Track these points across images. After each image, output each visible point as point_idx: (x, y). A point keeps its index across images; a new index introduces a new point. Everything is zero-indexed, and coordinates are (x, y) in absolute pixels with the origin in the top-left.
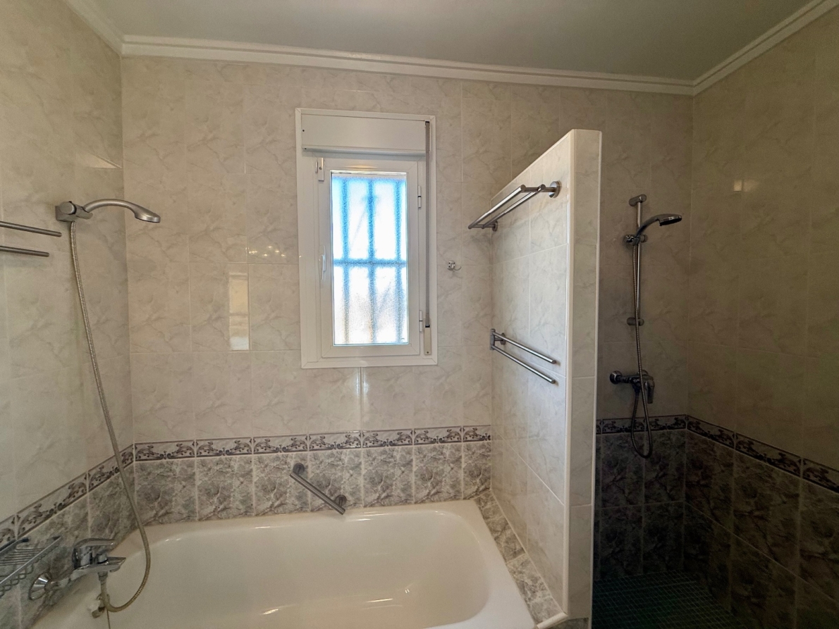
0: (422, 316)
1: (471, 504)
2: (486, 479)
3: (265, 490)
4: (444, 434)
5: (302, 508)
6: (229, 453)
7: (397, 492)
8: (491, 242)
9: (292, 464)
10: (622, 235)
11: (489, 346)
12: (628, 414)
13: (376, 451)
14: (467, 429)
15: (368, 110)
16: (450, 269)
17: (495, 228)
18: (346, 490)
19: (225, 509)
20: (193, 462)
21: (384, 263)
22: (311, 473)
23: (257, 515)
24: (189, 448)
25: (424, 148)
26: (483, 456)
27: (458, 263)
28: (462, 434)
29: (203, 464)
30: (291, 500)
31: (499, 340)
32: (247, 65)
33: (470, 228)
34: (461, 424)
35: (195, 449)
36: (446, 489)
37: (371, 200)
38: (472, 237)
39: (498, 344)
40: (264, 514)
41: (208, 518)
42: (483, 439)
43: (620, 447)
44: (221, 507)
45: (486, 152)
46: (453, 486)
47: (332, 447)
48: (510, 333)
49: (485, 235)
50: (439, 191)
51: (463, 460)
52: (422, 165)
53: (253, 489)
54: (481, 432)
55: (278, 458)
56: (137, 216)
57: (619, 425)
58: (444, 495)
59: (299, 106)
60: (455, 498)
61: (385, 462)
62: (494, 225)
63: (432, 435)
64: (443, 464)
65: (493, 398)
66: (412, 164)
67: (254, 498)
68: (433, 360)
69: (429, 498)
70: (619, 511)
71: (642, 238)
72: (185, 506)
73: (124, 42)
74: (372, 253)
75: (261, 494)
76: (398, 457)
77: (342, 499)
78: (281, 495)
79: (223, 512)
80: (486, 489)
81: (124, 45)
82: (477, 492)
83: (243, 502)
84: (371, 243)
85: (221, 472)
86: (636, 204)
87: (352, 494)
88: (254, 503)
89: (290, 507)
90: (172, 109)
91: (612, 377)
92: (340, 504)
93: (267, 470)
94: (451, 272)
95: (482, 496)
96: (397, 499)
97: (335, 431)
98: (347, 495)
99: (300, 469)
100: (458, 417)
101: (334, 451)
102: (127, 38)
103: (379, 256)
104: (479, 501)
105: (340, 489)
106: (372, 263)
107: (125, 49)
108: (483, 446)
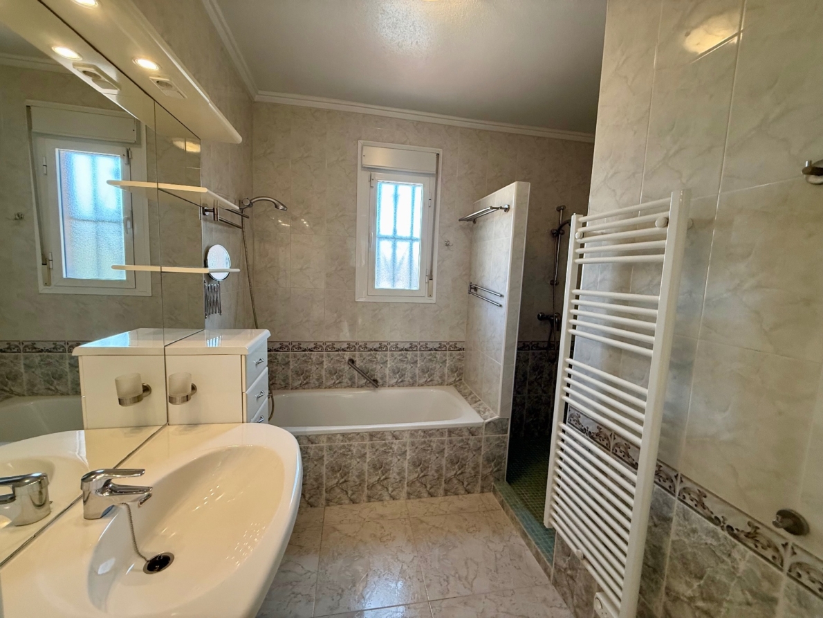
0: (428, 273)
1: (452, 388)
2: (460, 374)
3: (331, 373)
4: (437, 346)
5: (352, 385)
6: (310, 350)
7: (408, 379)
8: (472, 229)
9: (347, 359)
10: (551, 229)
11: (467, 292)
12: (547, 339)
13: (397, 354)
14: (451, 344)
15: (403, 144)
16: (447, 245)
17: (474, 221)
18: (378, 376)
19: (307, 383)
20: (289, 354)
21: (402, 239)
22: (358, 363)
23: (325, 388)
24: (287, 346)
25: (435, 170)
26: (459, 360)
27: (451, 242)
28: (448, 346)
29: (295, 356)
30: (346, 380)
31: (474, 289)
32: (329, 111)
33: (460, 220)
34: (448, 341)
35: (290, 347)
36: (437, 378)
37: (396, 197)
38: (461, 226)
39: (472, 291)
40: (330, 387)
41: (297, 388)
42: (460, 350)
43: (541, 359)
44: (305, 382)
45: (471, 173)
46: (441, 377)
47: (371, 350)
48: (480, 284)
49: (468, 225)
50: (442, 196)
51: (447, 362)
52: (433, 180)
53: (323, 373)
54: (459, 346)
55: (339, 355)
56: (276, 207)
57: (541, 345)
58: (435, 382)
59: (360, 138)
60: (441, 384)
61: (401, 361)
62: (474, 220)
63: (430, 346)
64: (436, 364)
65: (467, 325)
66: (427, 179)
67: (324, 378)
68: (433, 300)
69: (426, 384)
70: (537, 397)
71: (561, 232)
72: (284, 381)
73: (258, 94)
74: (395, 231)
75: (328, 376)
76: (409, 358)
77: (376, 381)
78: (340, 377)
79: (305, 385)
80: (460, 380)
81: (257, 96)
82: (455, 381)
83: (318, 380)
84: (395, 226)
85: (305, 362)
86: (559, 211)
87: (382, 378)
88: (324, 381)
89: (344, 384)
90: (283, 137)
91: (539, 315)
92: (375, 383)
93: (332, 362)
94: (446, 247)
95: (457, 383)
96: (407, 383)
97: (373, 340)
98: (378, 379)
99: (352, 361)
100: (444, 336)
101: (372, 352)
102: (260, 92)
103: (399, 234)
104: (456, 386)
105: (374, 375)
106: (395, 238)
107: (257, 98)
108: (460, 354)
